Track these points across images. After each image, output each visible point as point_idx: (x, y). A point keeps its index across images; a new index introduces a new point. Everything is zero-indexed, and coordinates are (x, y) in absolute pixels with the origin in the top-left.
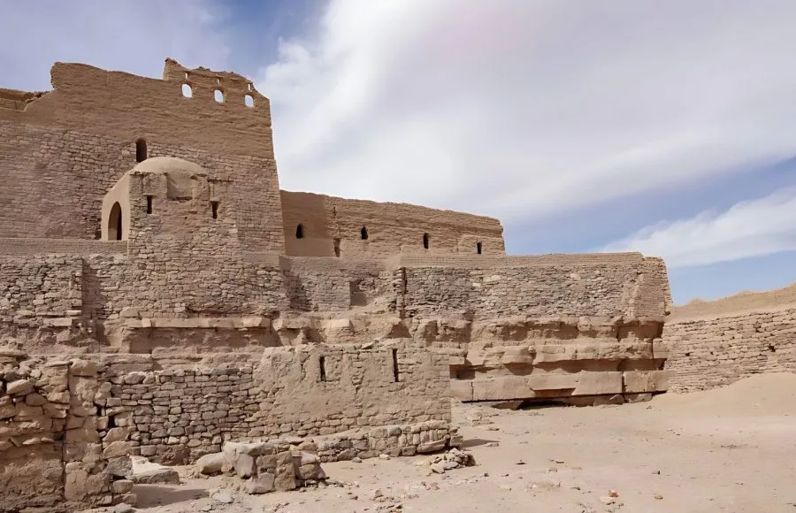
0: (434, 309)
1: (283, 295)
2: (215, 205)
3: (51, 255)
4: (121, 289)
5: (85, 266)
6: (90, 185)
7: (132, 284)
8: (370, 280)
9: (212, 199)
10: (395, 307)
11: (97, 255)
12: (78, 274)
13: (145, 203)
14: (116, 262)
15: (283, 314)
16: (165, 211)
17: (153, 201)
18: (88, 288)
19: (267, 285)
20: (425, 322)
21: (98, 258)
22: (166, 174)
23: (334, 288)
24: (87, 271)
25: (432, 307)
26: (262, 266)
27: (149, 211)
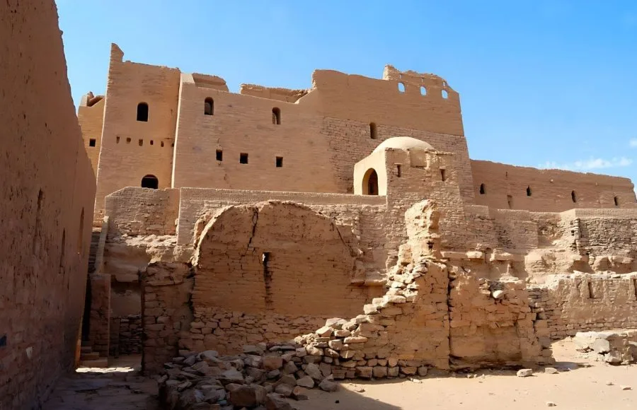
0: (605, 249)
1: (493, 237)
2: (443, 172)
3: (338, 205)
4: (385, 229)
5: (361, 213)
6: (342, 155)
7: (391, 226)
8: (550, 227)
9: (441, 168)
10: (575, 248)
11: (366, 205)
12: (356, 218)
13: (396, 169)
14: (379, 210)
15: (495, 250)
16: (411, 176)
17: (401, 168)
18: (362, 228)
19: (482, 229)
20: (599, 258)
21: (367, 207)
22: (408, 150)
23: (527, 232)
24: (361, 216)
25: (603, 247)
26: (478, 215)
27: (399, 176)
